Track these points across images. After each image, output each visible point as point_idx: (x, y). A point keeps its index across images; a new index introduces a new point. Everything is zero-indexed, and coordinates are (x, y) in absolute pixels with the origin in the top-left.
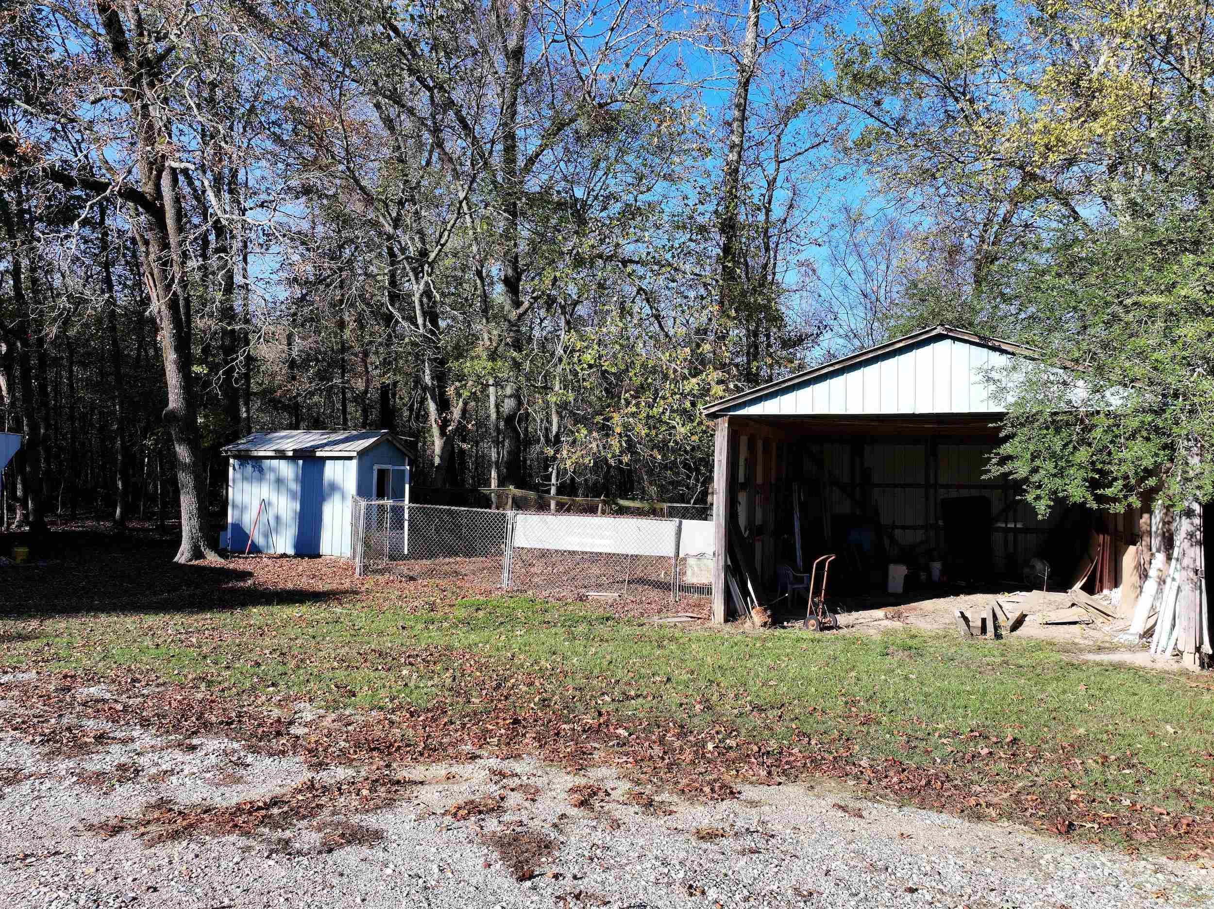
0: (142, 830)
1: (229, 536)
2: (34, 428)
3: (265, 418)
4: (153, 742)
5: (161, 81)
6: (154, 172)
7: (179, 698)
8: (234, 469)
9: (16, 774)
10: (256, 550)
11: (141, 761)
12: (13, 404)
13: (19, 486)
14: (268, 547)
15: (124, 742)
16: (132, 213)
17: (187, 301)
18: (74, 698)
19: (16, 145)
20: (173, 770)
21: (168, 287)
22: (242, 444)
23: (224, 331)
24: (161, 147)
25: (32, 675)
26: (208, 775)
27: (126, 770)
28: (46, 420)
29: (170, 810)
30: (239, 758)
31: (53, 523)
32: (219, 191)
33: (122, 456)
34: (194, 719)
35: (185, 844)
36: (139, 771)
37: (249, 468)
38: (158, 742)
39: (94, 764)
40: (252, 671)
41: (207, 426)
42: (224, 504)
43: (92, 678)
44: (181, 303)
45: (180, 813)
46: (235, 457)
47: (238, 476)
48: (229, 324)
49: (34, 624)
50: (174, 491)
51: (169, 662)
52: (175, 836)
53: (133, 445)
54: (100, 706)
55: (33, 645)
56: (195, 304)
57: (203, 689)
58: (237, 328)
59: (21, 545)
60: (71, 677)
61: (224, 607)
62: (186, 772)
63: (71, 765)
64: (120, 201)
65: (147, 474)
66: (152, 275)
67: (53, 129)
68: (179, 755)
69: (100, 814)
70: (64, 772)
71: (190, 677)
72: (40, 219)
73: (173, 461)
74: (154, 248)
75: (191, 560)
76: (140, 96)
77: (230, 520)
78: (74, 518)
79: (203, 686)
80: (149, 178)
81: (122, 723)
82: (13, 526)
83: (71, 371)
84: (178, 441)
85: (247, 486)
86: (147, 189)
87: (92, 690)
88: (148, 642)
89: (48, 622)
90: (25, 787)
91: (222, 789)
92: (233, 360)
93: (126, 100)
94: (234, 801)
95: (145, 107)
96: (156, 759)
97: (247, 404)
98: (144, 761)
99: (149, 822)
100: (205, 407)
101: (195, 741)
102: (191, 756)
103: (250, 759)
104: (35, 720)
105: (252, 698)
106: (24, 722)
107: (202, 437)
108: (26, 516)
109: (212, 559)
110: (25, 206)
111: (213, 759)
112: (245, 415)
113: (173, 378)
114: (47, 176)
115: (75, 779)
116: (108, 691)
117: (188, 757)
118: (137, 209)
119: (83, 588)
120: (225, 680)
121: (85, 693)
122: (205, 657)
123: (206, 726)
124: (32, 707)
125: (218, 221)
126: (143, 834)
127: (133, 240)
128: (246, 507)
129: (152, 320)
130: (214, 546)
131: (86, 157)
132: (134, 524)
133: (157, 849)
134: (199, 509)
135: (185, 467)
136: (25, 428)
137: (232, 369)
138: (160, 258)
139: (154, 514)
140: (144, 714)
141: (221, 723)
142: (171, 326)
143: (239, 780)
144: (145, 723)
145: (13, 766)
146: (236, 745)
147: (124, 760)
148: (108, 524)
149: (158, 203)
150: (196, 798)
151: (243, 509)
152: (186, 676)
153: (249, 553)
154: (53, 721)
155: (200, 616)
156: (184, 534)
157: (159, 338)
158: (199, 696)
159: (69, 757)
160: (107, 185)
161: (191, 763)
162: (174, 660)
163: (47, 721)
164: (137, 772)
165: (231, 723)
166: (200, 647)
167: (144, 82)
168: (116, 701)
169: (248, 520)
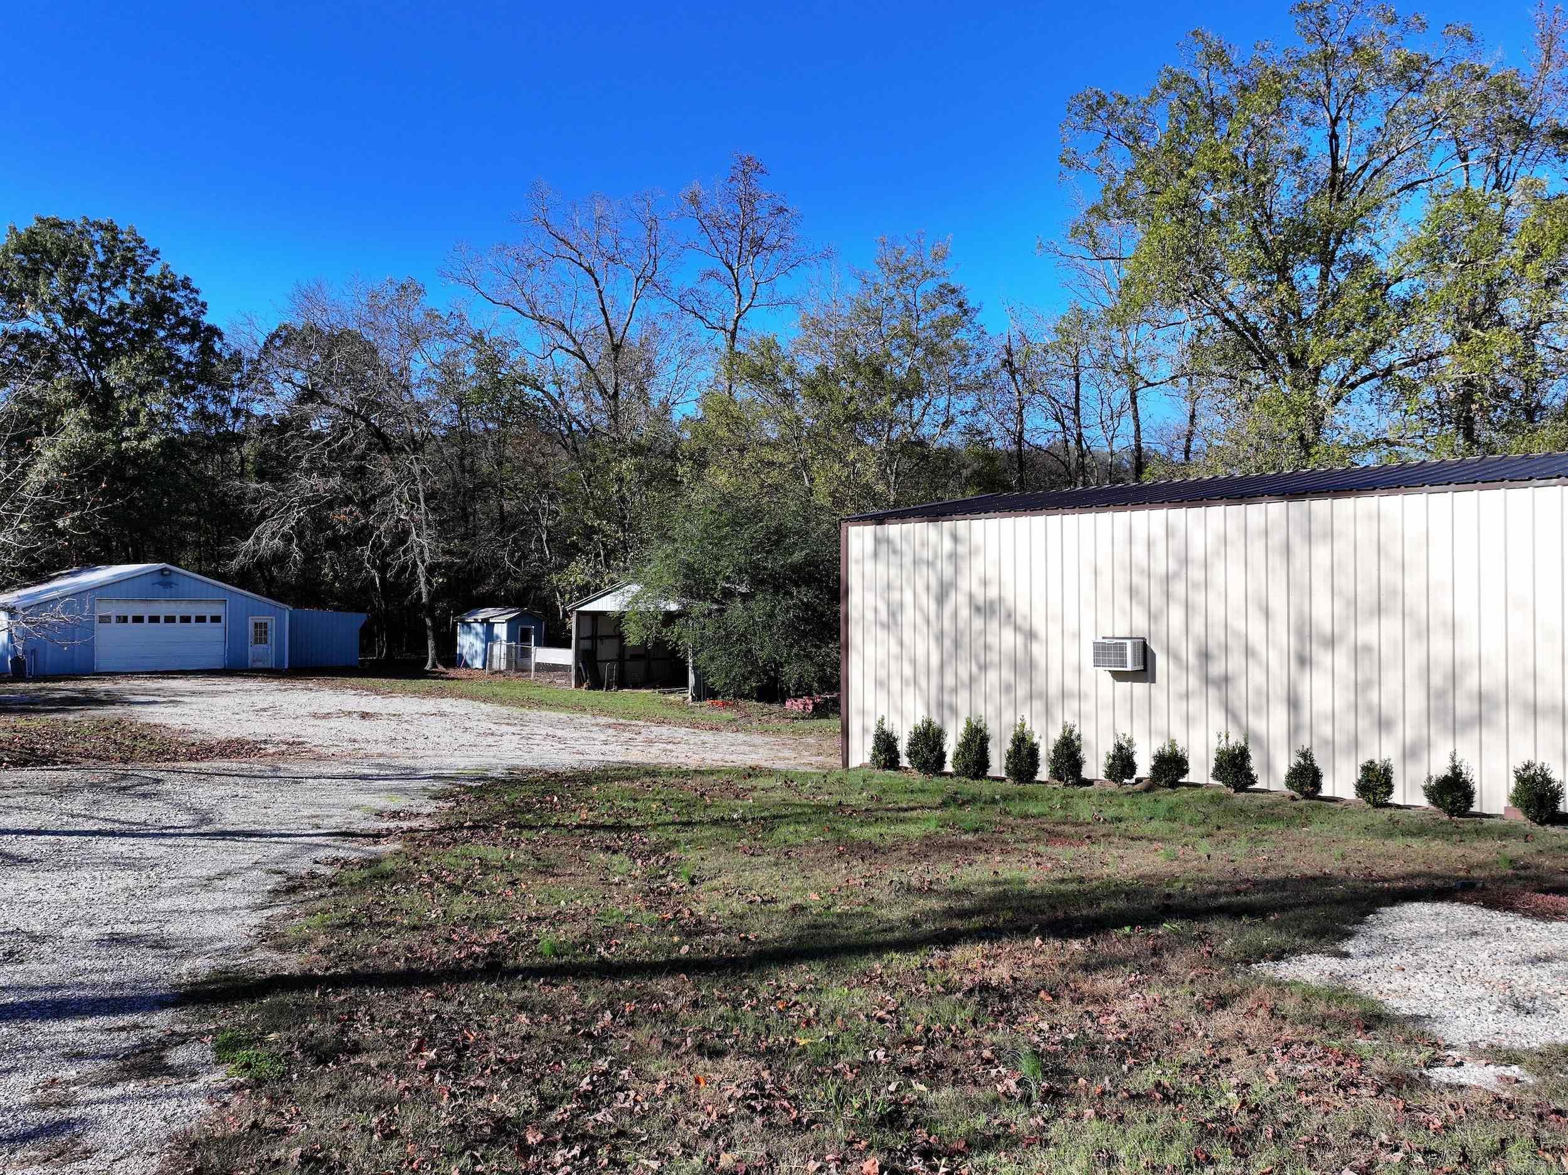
8: (460, 627)
10: (466, 666)
14: (472, 664)
22: (463, 616)
37: (465, 628)
46: (460, 622)
47: (462, 631)
50: (424, 639)
75: (432, 669)
77: (457, 652)
84: (427, 617)
85: (464, 636)
109: (440, 668)
128: (464, 646)
134: (436, 647)
135: (429, 628)
153: (462, 667)
156: (429, 658)
169: (465, 652)
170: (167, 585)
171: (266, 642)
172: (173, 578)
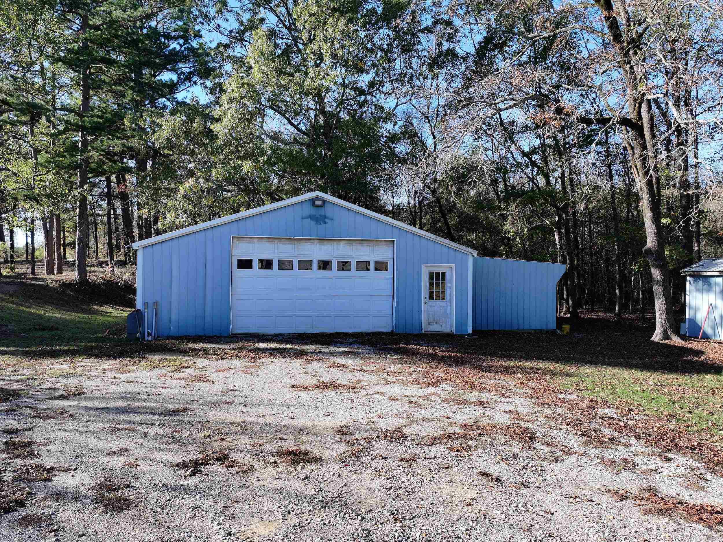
0: (639, 502)
1: (687, 326)
2: (572, 261)
3: (710, 250)
4: (643, 450)
5: (641, 49)
6: (637, 105)
7: (658, 425)
8: (690, 283)
9: (569, 450)
10: (706, 337)
11: (636, 460)
12: (561, 248)
13: (565, 292)
14: (715, 335)
15: (625, 445)
16: (624, 132)
17: (658, 179)
18: (597, 414)
19: (563, 108)
20: (656, 470)
21: (646, 173)
22: (696, 267)
23: (682, 196)
24: (641, 89)
25: (574, 397)
26: (680, 480)
27: (627, 463)
28: (577, 256)
29: (656, 495)
30: (701, 474)
31: (582, 313)
32: (679, 107)
33: (620, 276)
34: (668, 441)
35: (667, 519)
36: (635, 466)
37: (701, 283)
38: (646, 450)
39: (610, 454)
40: (707, 417)
41: (671, 256)
42: (683, 307)
43: (606, 404)
44: (654, 181)
45: (662, 499)
46: (690, 276)
47: (693, 288)
48: (685, 191)
49: (574, 368)
50: (650, 297)
51: (651, 402)
52: (660, 512)
53: (625, 268)
54: (611, 421)
55: (575, 380)
56: (663, 181)
57: (674, 423)
58: (691, 192)
59: (567, 324)
60: (595, 401)
61: (685, 372)
62: (665, 474)
63: (597, 452)
64: (618, 126)
65: (634, 286)
66: (636, 167)
67: (581, 95)
68: (659, 461)
69: (614, 485)
70: (593, 455)
71: (665, 413)
72: (574, 146)
73: (650, 278)
74: (637, 151)
75: (662, 340)
76: (629, 62)
77: (687, 316)
78: (592, 311)
79: (674, 421)
80: (634, 109)
81: (624, 434)
82: (562, 314)
83: (590, 227)
84: (653, 266)
85: (699, 295)
86: (633, 116)
87: (606, 411)
88: (637, 387)
89: (582, 368)
90: (574, 458)
91: (690, 491)
92: (690, 213)
93: (620, 67)
94: (699, 502)
95: (632, 68)
96: (645, 460)
97: (698, 241)
98: (638, 460)
99: (642, 499)
100: (670, 245)
101: (670, 456)
102: (668, 465)
103: (709, 476)
104: (577, 422)
105: (709, 436)
106: (571, 422)
107: (668, 263)
108: (568, 308)
109: (676, 340)
110: (567, 141)
111: (682, 470)
112: (696, 248)
113: (649, 228)
114: (578, 122)
115: (599, 460)
116: (615, 413)
117: (667, 465)
118: (626, 129)
119: (599, 351)
120: (688, 420)
121: (603, 412)
122: (674, 403)
123: (677, 448)
124: (575, 415)
125: (679, 126)
126: (639, 505)
127: (625, 149)
128: (699, 309)
129: (637, 195)
130: (677, 332)
131: (598, 106)
132: (626, 316)
133: (649, 517)
134: (667, 309)
135: (657, 283)
136: (568, 261)
137: (690, 219)
138: (641, 156)
139: (638, 310)
140: (637, 431)
141: (688, 447)
142: (648, 196)
143: (702, 489)
144: (638, 437)
145: (567, 445)
146: (699, 465)
147: (626, 456)
148: (611, 315)
149: (640, 123)
150: (672, 492)
151: (696, 310)
152: (662, 413)
153: (701, 339)
154: (586, 425)
155: (669, 376)
156: (657, 323)
157: (640, 204)
158: (672, 427)
159: (595, 447)
160: (610, 119)
161: (668, 468)
162: (654, 401)
163: (583, 424)
164: (634, 466)
165: (694, 449)
166: (670, 396)
167: (631, 52)
168: (620, 420)
169: (700, 317)
170: (320, 220)
171: (443, 299)
172: (328, 211)
